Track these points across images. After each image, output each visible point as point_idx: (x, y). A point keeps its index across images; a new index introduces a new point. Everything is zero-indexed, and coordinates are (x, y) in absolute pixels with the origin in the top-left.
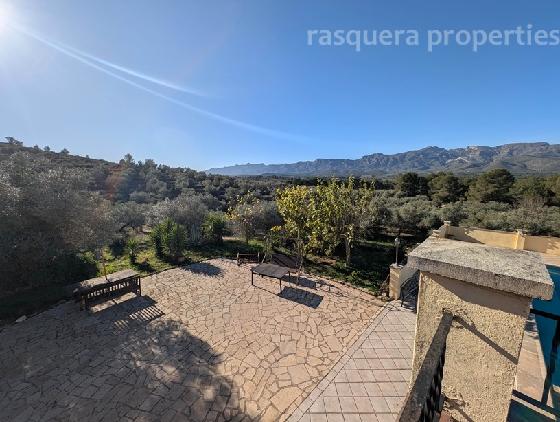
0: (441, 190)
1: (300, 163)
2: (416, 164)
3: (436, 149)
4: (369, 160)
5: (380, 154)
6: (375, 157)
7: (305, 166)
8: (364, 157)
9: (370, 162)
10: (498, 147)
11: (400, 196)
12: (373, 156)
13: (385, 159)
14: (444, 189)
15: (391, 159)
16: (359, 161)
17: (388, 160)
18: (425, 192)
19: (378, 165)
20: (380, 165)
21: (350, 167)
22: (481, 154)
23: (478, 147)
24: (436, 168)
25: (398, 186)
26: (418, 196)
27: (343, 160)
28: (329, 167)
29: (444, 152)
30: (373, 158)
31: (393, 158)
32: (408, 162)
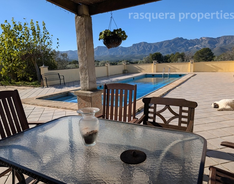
2: (170, 50)
3: (181, 39)
4: (137, 47)
5: (145, 43)
6: (142, 45)
8: (134, 45)
10: (218, 38)
12: (140, 44)
13: (149, 46)
15: (153, 47)
16: (130, 48)
17: (151, 47)
19: (144, 51)
20: (146, 51)
23: (207, 38)
29: (187, 41)
30: (140, 46)
31: (154, 46)
32: (165, 49)
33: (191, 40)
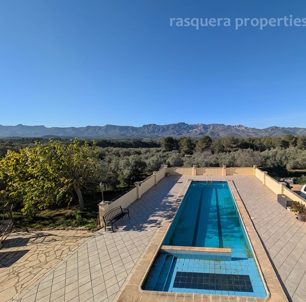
0: (185, 147)
1: (89, 127)
2: (175, 132)
3: (184, 124)
4: (147, 128)
5: (154, 125)
6: (152, 126)
7: (95, 130)
8: (144, 126)
9: (148, 129)
10: (209, 125)
11: (164, 151)
12: (150, 125)
13: (158, 128)
14: (186, 146)
15: (161, 128)
16: (141, 128)
17: (160, 128)
18: (177, 149)
19: (154, 131)
20: (155, 131)
21: (134, 132)
22: (203, 128)
23: (202, 124)
24: (185, 134)
25: (163, 145)
26: (173, 151)
27: (129, 127)
28: (118, 131)
29: (188, 126)
30: (150, 127)
31: (163, 128)
32: (171, 130)
33: (191, 125)
